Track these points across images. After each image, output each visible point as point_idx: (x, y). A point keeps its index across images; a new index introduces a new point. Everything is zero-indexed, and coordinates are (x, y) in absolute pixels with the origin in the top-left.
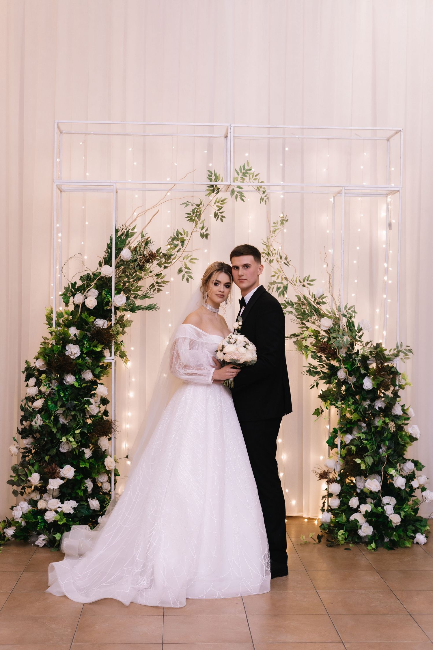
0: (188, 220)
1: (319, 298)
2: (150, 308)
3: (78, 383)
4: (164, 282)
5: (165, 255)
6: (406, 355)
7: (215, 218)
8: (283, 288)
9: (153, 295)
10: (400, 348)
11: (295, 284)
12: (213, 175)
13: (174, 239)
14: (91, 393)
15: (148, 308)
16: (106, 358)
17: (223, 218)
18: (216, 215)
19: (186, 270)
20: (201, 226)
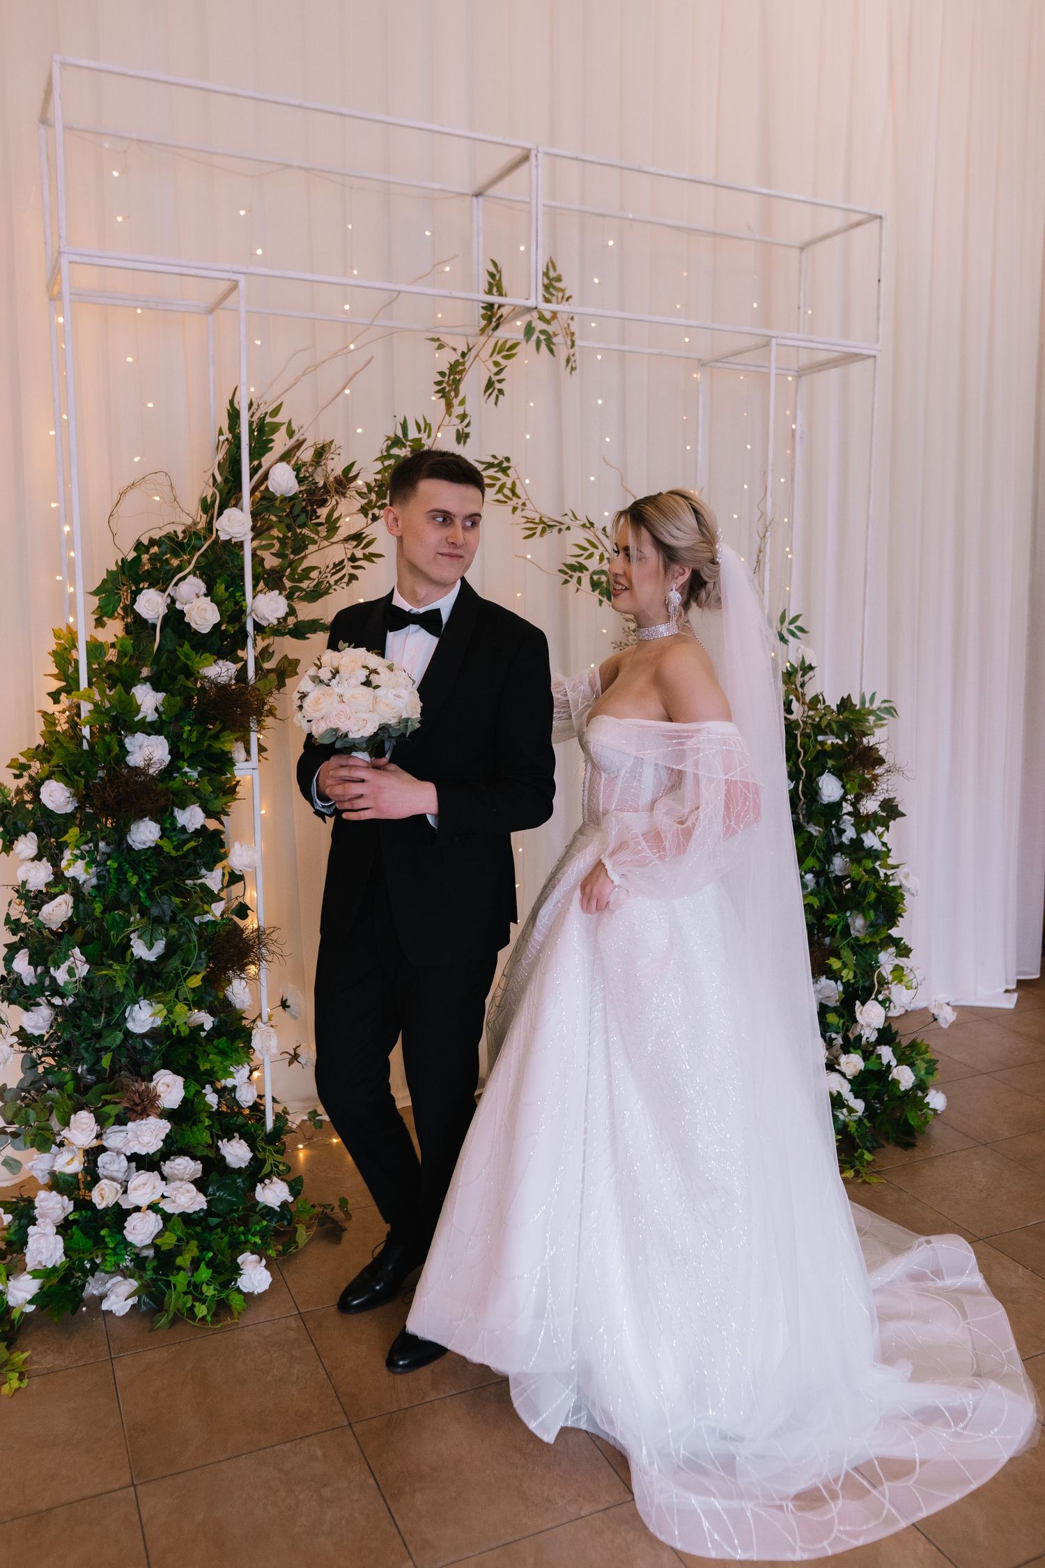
0: (437, 392)
3: (172, 842)
4: (370, 557)
6: (882, 719)
7: (485, 392)
10: (867, 705)
13: (395, 442)
16: (238, 766)
17: (501, 396)
18: (490, 384)
20: (459, 411)
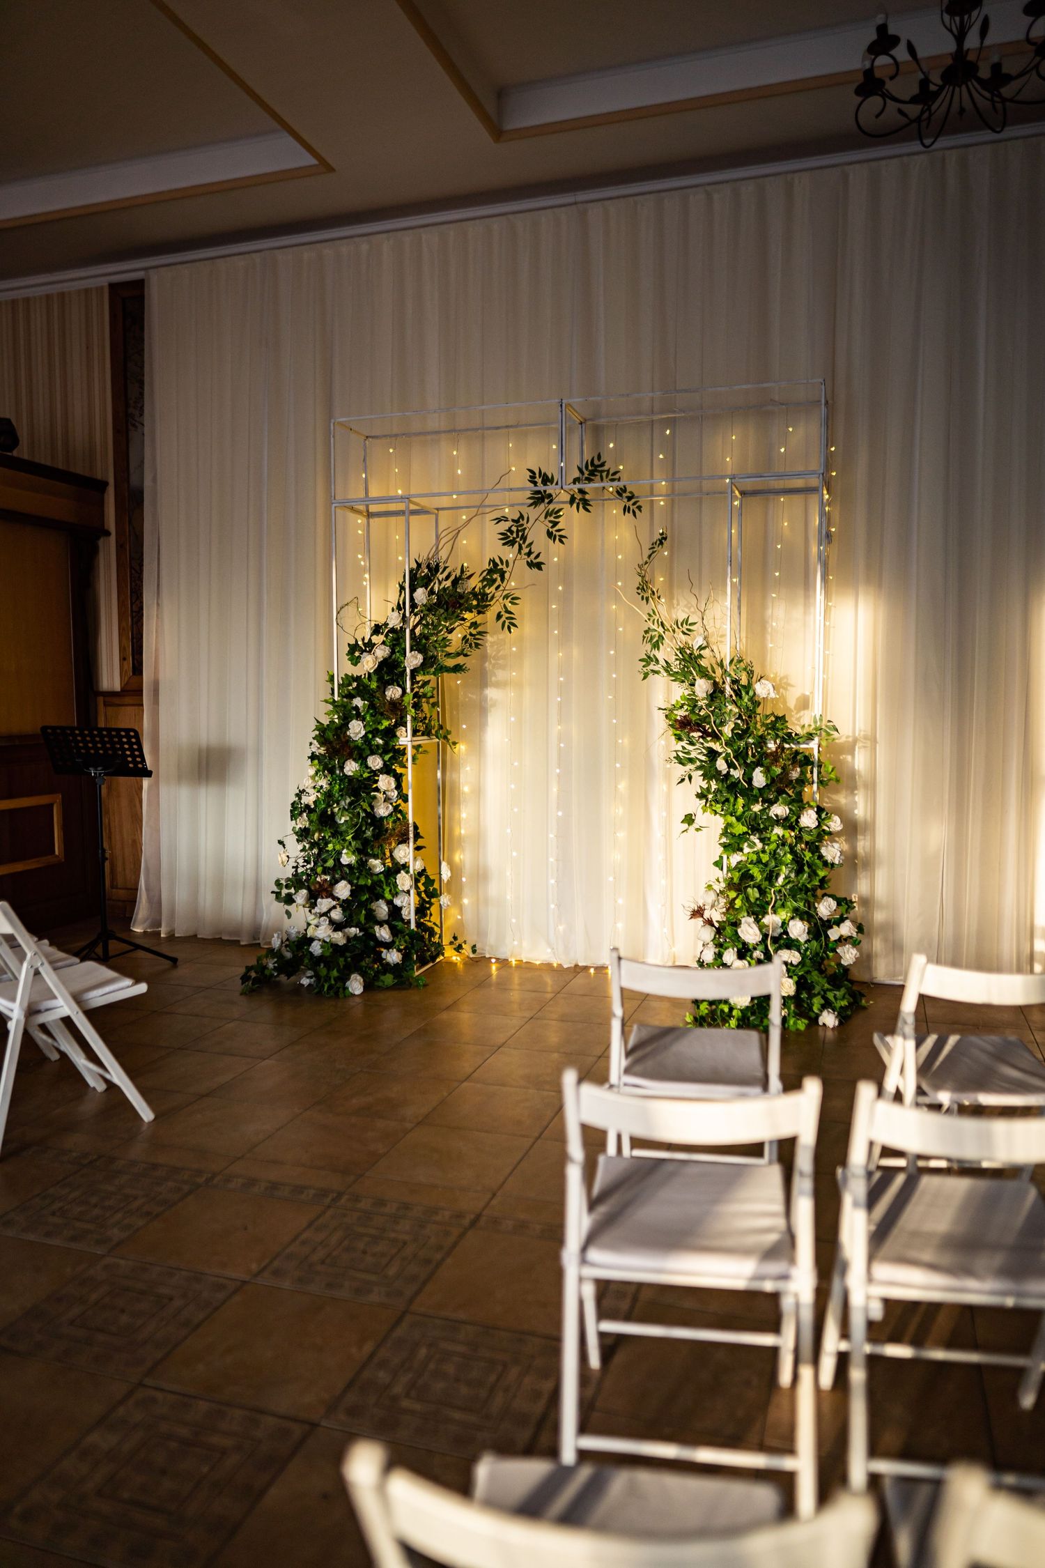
0: (504, 543)
1: (697, 649)
2: (457, 669)
3: (361, 772)
4: (480, 634)
5: (475, 595)
6: (829, 735)
8: (659, 637)
9: (474, 650)
10: (818, 724)
12: (537, 475)
13: (490, 572)
15: (453, 669)
16: (400, 741)
17: (563, 539)
18: (550, 534)
20: (527, 550)
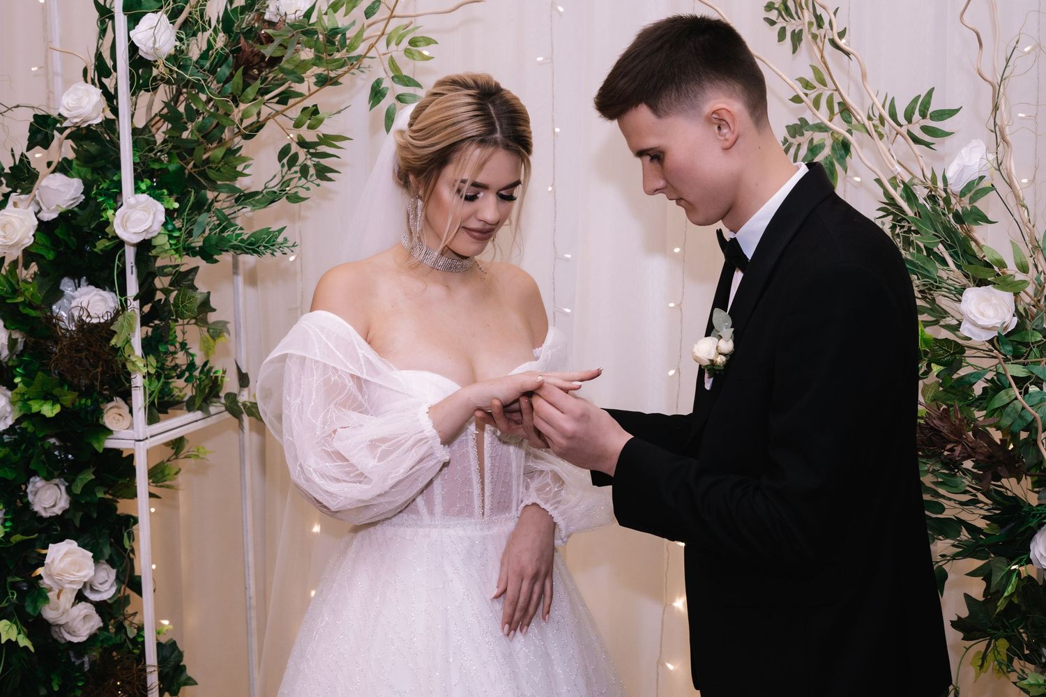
1: (963, 194)
3: (5, 527)
4: (327, 140)
5: (309, 33)
8: (833, 148)
9: (308, 189)
11: (880, 129)
14: (33, 575)
15: (251, 244)
16: (115, 435)
19: (401, 89)
